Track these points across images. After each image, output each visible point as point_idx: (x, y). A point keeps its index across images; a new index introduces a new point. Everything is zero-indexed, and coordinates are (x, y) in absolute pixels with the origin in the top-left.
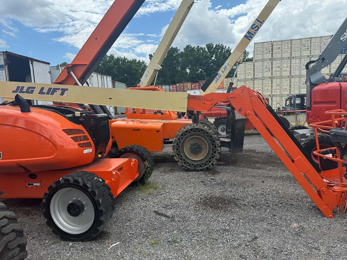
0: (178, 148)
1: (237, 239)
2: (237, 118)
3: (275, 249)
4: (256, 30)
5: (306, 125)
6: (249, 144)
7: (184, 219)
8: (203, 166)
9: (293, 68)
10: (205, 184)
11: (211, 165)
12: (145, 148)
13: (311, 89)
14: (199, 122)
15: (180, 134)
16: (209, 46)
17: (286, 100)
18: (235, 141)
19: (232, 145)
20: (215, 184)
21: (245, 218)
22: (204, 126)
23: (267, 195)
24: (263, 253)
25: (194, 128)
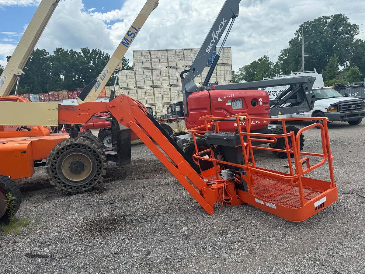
0: (54, 169)
1: (129, 260)
2: (121, 129)
3: (168, 259)
4: (132, 38)
5: (187, 131)
6: (136, 154)
7: (67, 254)
8: (87, 186)
9: (171, 77)
10: (91, 207)
11: (98, 184)
12: (5, 177)
13: (187, 97)
14: (79, 136)
15: (55, 152)
16: (85, 51)
17: (168, 108)
18: (122, 153)
19: (119, 158)
20: (103, 204)
21: (137, 234)
22: (84, 141)
23: (157, 204)
24: (157, 267)
25: (73, 144)
